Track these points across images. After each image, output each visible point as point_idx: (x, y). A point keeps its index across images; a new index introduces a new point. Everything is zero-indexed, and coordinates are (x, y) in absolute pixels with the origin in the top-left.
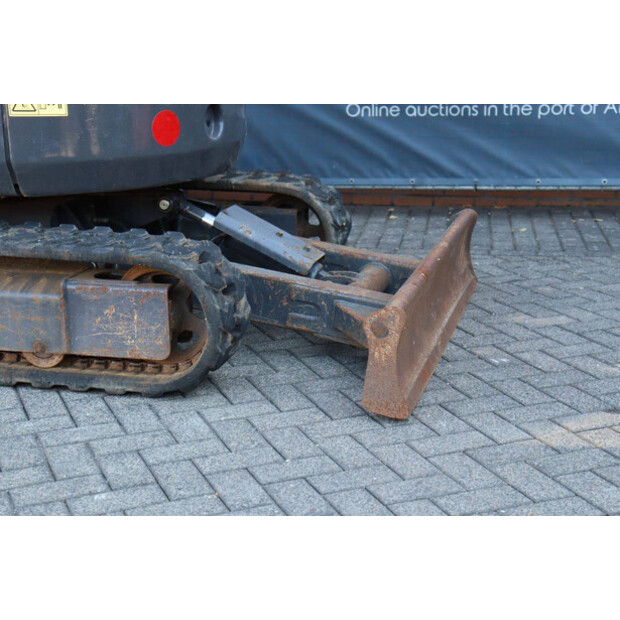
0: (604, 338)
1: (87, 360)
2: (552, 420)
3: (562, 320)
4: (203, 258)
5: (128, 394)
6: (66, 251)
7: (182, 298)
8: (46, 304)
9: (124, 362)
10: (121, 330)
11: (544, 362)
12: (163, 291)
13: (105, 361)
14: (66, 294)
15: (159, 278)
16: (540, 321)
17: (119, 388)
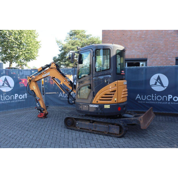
0: (169, 134)
1: (110, 133)
2: (161, 144)
3: (164, 131)
4: (123, 123)
5: (114, 137)
6: (109, 122)
7: (121, 128)
8: (107, 127)
9: (114, 134)
11: (161, 137)
12: (119, 127)
13: (112, 133)
14: (109, 126)
15: (118, 125)
16: (161, 131)
17: (114, 136)
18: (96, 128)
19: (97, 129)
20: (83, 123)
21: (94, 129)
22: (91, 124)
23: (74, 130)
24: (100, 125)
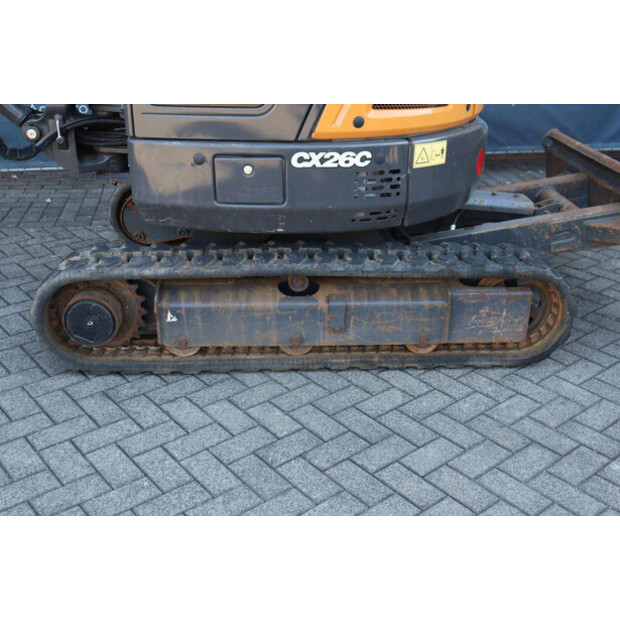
8: (433, 309)
10: (491, 323)
18: (344, 329)
19: (352, 337)
20: (227, 302)
21: (326, 339)
22: (301, 303)
23: (145, 372)
24: (382, 303)
